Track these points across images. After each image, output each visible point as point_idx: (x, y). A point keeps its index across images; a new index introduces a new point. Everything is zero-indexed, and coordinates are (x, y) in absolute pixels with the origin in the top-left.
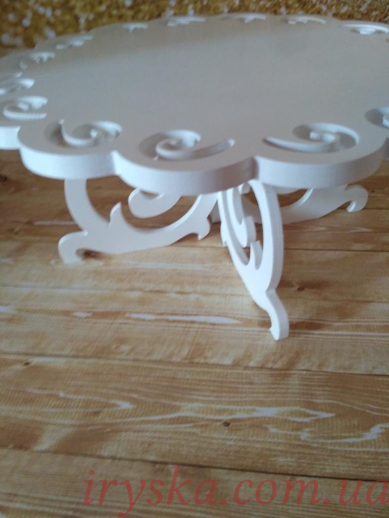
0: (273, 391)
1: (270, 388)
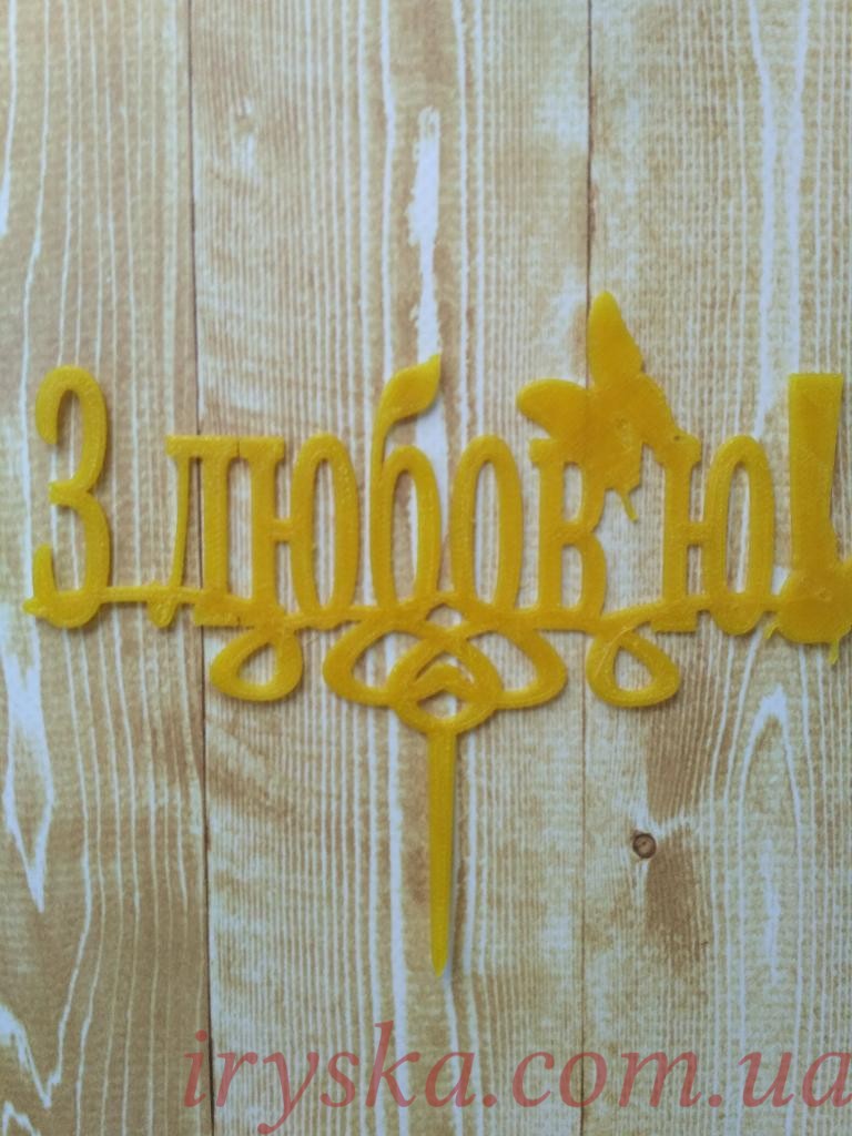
0: (109, 723)
1: (117, 712)
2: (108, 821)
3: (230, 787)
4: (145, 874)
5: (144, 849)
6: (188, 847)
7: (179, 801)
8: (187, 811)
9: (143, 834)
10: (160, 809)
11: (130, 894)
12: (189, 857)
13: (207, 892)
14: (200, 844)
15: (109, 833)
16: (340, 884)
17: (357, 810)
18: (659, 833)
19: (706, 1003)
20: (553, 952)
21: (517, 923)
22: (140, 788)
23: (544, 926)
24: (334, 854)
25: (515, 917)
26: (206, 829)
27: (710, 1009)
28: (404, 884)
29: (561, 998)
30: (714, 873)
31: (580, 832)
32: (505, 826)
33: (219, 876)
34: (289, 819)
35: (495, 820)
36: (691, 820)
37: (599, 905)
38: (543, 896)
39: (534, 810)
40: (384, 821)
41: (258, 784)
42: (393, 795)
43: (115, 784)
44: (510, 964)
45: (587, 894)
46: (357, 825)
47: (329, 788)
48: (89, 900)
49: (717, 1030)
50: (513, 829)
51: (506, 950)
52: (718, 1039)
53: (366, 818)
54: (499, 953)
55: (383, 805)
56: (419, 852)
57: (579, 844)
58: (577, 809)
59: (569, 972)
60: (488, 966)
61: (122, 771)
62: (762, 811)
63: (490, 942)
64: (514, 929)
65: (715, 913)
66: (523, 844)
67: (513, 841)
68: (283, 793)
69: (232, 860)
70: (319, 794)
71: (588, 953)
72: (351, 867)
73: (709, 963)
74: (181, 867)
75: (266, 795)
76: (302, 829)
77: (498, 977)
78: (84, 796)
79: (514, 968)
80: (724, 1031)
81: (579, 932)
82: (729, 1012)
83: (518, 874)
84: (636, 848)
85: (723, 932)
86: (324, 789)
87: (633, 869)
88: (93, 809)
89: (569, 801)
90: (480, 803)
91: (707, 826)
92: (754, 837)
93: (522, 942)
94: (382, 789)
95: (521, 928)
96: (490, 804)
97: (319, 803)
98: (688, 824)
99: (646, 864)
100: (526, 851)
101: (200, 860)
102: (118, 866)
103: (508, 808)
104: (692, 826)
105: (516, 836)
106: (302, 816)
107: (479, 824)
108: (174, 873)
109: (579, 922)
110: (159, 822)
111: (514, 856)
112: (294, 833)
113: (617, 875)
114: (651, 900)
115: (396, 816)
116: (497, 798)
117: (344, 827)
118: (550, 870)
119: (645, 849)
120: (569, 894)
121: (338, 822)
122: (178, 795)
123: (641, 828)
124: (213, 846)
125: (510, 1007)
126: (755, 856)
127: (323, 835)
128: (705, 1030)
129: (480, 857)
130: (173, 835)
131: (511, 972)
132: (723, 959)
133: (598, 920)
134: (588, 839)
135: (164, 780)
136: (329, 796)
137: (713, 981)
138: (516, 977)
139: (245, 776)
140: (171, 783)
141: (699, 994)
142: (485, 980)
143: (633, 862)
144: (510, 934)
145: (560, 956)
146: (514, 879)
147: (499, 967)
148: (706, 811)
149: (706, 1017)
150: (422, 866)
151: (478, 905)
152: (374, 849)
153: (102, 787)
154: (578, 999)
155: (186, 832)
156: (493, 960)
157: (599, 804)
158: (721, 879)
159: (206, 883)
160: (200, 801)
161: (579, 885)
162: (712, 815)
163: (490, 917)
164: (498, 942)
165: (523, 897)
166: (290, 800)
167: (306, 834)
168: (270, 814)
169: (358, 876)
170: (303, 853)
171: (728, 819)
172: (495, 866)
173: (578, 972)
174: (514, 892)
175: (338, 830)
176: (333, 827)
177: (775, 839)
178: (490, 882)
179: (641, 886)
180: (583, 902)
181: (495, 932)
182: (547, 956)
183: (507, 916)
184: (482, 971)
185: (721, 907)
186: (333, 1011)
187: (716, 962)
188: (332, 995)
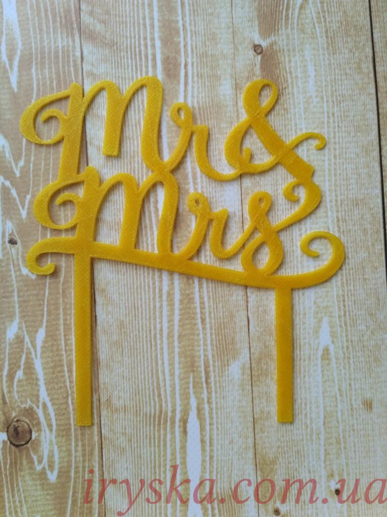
2: (43, 53)
3: (91, 36)
4: (58, 73)
5: (57, 63)
6: (75, 61)
7: (71, 43)
8: (74, 47)
9: (57, 57)
10: (63, 47)
11: (52, 82)
12: (75, 66)
13: (83, 79)
14: (79, 60)
15: (43, 58)
16: (136, 73)
17: (142, 42)
18: (264, 44)
19: (287, 113)
20: (224, 95)
21: (209, 84)
22: (55, 39)
23: (220, 85)
24: (134, 60)
25: (208, 81)
26: (82, 54)
27: (289, 115)
28: (162, 71)
29: (228, 114)
30: (287, 59)
31: (233, 45)
32: (202, 45)
33: (88, 72)
34: (115, 48)
35: (198, 44)
36: (276, 38)
37: (242, 75)
38: (219, 73)
39: (213, 38)
40: (153, 46)
41: (102, 34)
42: (157, 35)
43: (45, 38)
44: (207, 102)
45: (237, 70)
46: (143, 48)
47: (130, 34)
48: (35, 86)
49: (293, 125)
50: (206, 46)
51: (205, 96)
52: (293, 128)
53: (146, 45)
54: (202, 97)
55: (153, 39)
56: (168, 58)
57: (232, 51)
58: (231, 36)
59: (232, 103)
60: (198, 103)
61: (48, 33)
62: (304, 33)
63: (199, 93)
64: (208, 87)
65: (289, 75)
66: (210, 52)
67: (206, 51)
68: (112, 37)
69: (93, 66)
70: (127, 37)
71: (238, 95)
72: (141, 66)
73: (288, 96)
74: (72, 69)
75: (106, 39)
76: (120, 52)
77: (203, 107)
78: (33, 44)
79: (209, 103)
80: (296, 125)
81: (234, 86)
82: (297, 116)
83: (208, 64)
84: (255, 51)
85: (292, 83)
86: (128, 35)
87: (255, 59)
88: (36, 49)
89: (227, 33)
90: (192, 37)
91: (283, 40)
92: (302, 43)
93: (211, 93)
94: (152, 33)
95: (211, 86)
96: (196, 37)
97: (127, 40)
98: (275, 40)
99: (260, 57)
100: (211, 55)
101: (80, 66)
102: (47, 71)
103: (203, 38)
104: (277, 41)
105: (207, 49)
106: (120, 46)
107: (192, 45)
108: (69, 72)
109: (234, 82)
110: (63, 52)
111: (206, 57)
112: (117, 53)
113: (248, 62)
114: (262, 72)
115: (158, 43)
116: (199, 34)
117: (137, 50)
118: (221, 62)
119: (259, 51)
120: (229, 71)
121: (135, 48)
122: (70, 40)
123: (257, 43)
124: (85, 60)
125: (208, 120)
126: (303, 51)
127: (129, 53)
128: (288, 125)
129: (193, 58)
130: (68, 57)
131: (207, 105)
132: (293, 94)
133: (242, 81)
134: (236, 48)
135: (65, 35)
136: (131, 37)
137: (290, 104)
138: (210, 107)
139: (97, 32)
140: (67, 36)
141: (284, 109)
142: (197, 109)
143: (254, 56)
144: (207, 89)
145: (227, 97)
146: (207, 66)
147: (203, 103)
148: (282, 34)
149: (288, 119)
150: (170, 63)
151: (193, 77)
152: (150, 57)
153: (40, 40)
154: (236, 114)
155: (74, 55)
156: (200, 100)
157: (239, 34)
158: (290, 61)
159: (82, 76)
160: (79, 43)
161: (233, 67)
162: (284, 37)
163: (198, 82)
164: (202, 93)
165: (211, 73)
166: (115, 40)
167: (122, 53)
168: (107, 46)
169: (144, 69)
170: (121, 61)
171: (291, 37)
172: (199, 61)
173: (235, 103)
174: (207, 72)
175: (135, 51)
176: (133, 50)
177: (310, 44)
178: (197, 68)
179: (258, 66)
180: (235, 74)
181: (200, 88)
182: (222, 97)
183: (205, 82)
184: (196, 105)
185: (291, 73)
186: (136, 126)
187: (290, 95)
188: (135, 119)
